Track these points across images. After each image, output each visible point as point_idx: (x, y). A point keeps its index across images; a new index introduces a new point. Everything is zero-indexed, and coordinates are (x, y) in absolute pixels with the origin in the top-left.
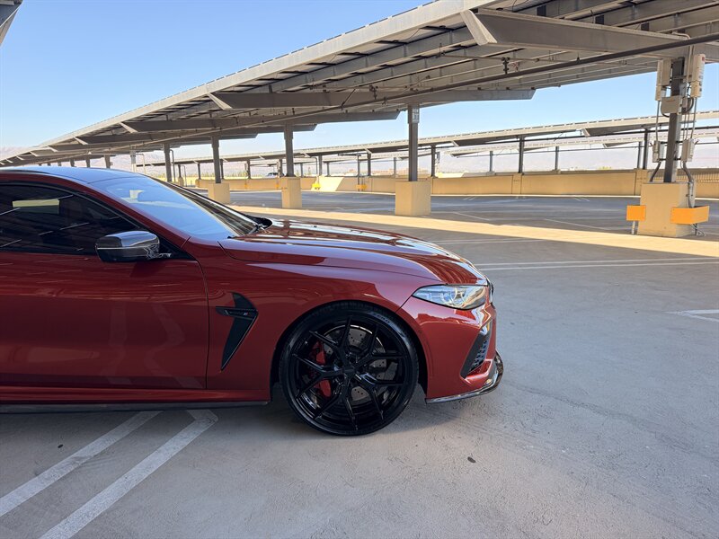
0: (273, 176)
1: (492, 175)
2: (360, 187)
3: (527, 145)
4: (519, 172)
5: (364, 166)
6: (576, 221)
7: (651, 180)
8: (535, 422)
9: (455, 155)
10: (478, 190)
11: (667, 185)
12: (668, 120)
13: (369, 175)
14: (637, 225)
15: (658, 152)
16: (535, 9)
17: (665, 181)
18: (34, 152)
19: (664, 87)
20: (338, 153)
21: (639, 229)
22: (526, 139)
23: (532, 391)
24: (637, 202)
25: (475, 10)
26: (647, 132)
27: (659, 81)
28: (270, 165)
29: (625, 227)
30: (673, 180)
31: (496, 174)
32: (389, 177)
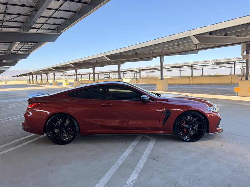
0: (105, 78)
1: (181, 77)
2: (137, 82)
3: (194, 67)
4: (192, 76)
5: (138, 75)
6: (216, 92)
7: (241, 79)
8: (233, 139)
9: (168, 71)
10: (178, 82)
11: (247, 81)
12: (245, 61)
13: (140, 78)
14: (238, 93)
15: (243, 71)
16: (208, 33)
17: (246, 80)
18: (33, 72)
19: (244, 52)
20: (130, 71)
21: (239, 94)
22: (194, 66)
23: (228, 133)
24: (237, 86)
25: (194, 35)
26: (234, 63)
27: (242, 50)
28: (105, 75)
29: (234, 94)
30: (248, 79)
31: (182, 77)
32: (145, 78)
